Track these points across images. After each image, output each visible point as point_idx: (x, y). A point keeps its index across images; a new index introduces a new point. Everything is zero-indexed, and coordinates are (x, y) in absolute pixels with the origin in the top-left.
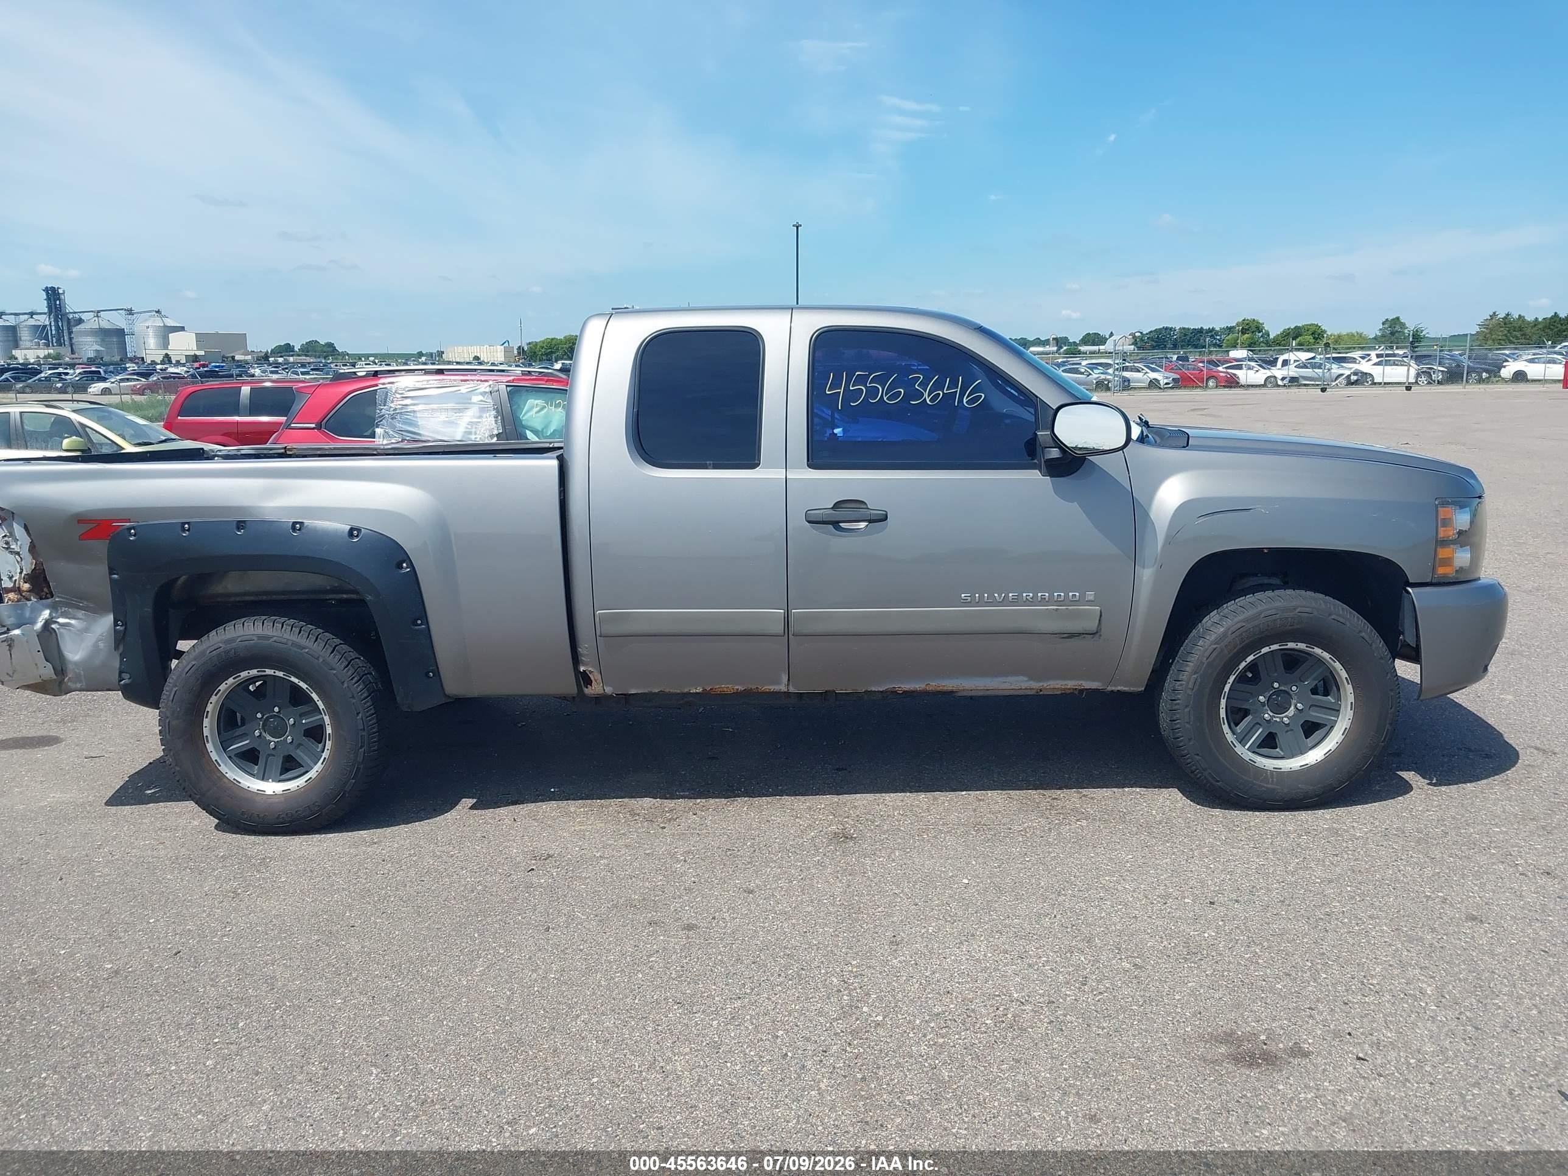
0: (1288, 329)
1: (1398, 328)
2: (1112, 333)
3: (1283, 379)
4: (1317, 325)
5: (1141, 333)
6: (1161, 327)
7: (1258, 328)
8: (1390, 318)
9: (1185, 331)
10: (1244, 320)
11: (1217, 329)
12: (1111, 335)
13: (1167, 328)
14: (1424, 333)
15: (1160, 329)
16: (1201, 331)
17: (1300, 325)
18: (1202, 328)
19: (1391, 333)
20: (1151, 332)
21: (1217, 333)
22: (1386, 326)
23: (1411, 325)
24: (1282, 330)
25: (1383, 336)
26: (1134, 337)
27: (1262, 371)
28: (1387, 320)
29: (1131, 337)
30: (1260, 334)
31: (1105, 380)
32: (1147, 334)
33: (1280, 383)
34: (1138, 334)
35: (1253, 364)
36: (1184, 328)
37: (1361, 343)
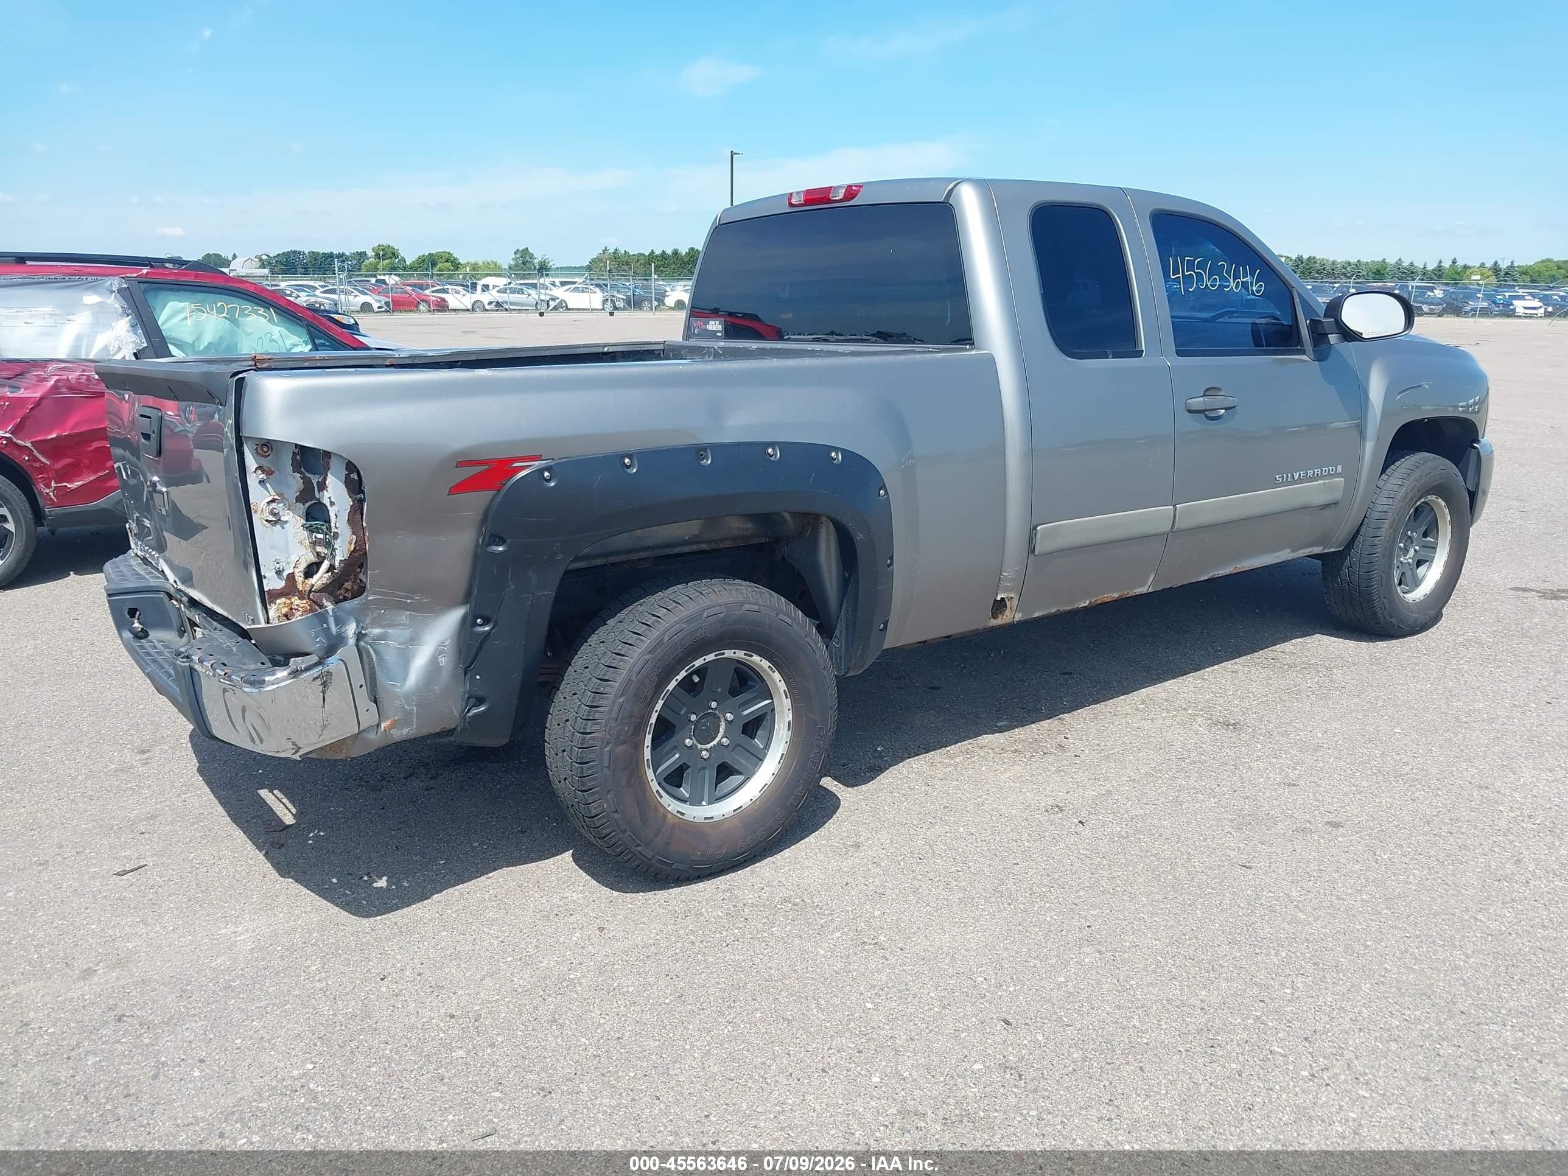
0: (423, 256)
1: (528, 258)
2: (234, 255)
3: (490, 303)
4: (449, 253)
5: (268, 256)
6: (289, 250)
7: (394, 254)
8: (521, 249)
9: (314, 255)
10: (379, 246)
11: (348, 254)
12: (235, 257)
13: (295, 252)
14: (550, 264)
15: (288, 252)
16: (331, 256)
17: (433, 252)
18: (331, 252)
19: (523, 263)
20: (279, 255)
21: (347, 259)
22: (518, 256)
23: (538, 257)
24: (416, 257)
25: (516, 265)
26: (261, 260)
27: (468, 295)
28: (518, 250)
29: (257, 260)
30: (397, 260)
31: (317, 303)
32: (274, 257)
33: (488, 307)
34: (264, 257)
35: (459, 288)
36: (313, 252)
37: (494, 270)
